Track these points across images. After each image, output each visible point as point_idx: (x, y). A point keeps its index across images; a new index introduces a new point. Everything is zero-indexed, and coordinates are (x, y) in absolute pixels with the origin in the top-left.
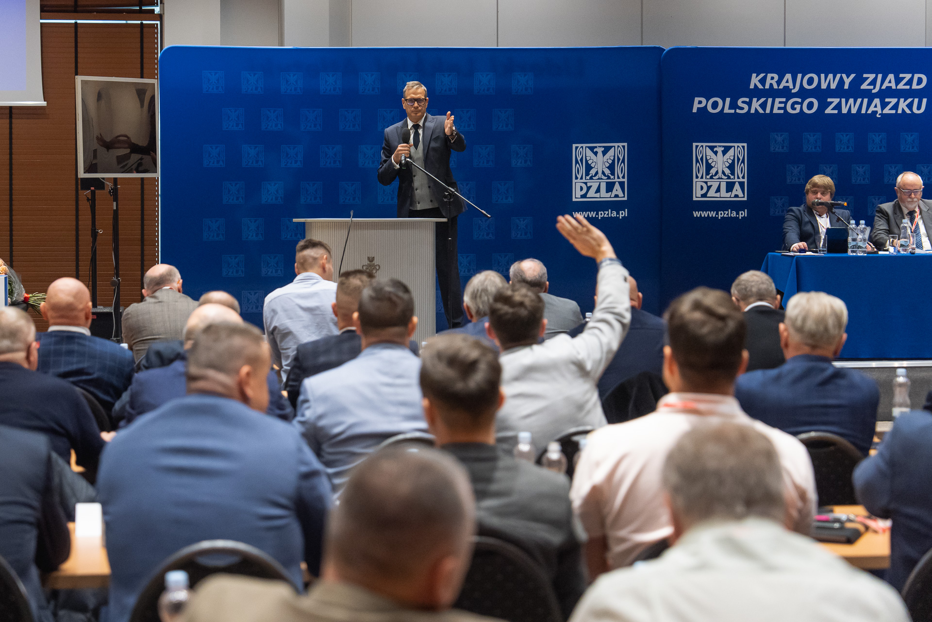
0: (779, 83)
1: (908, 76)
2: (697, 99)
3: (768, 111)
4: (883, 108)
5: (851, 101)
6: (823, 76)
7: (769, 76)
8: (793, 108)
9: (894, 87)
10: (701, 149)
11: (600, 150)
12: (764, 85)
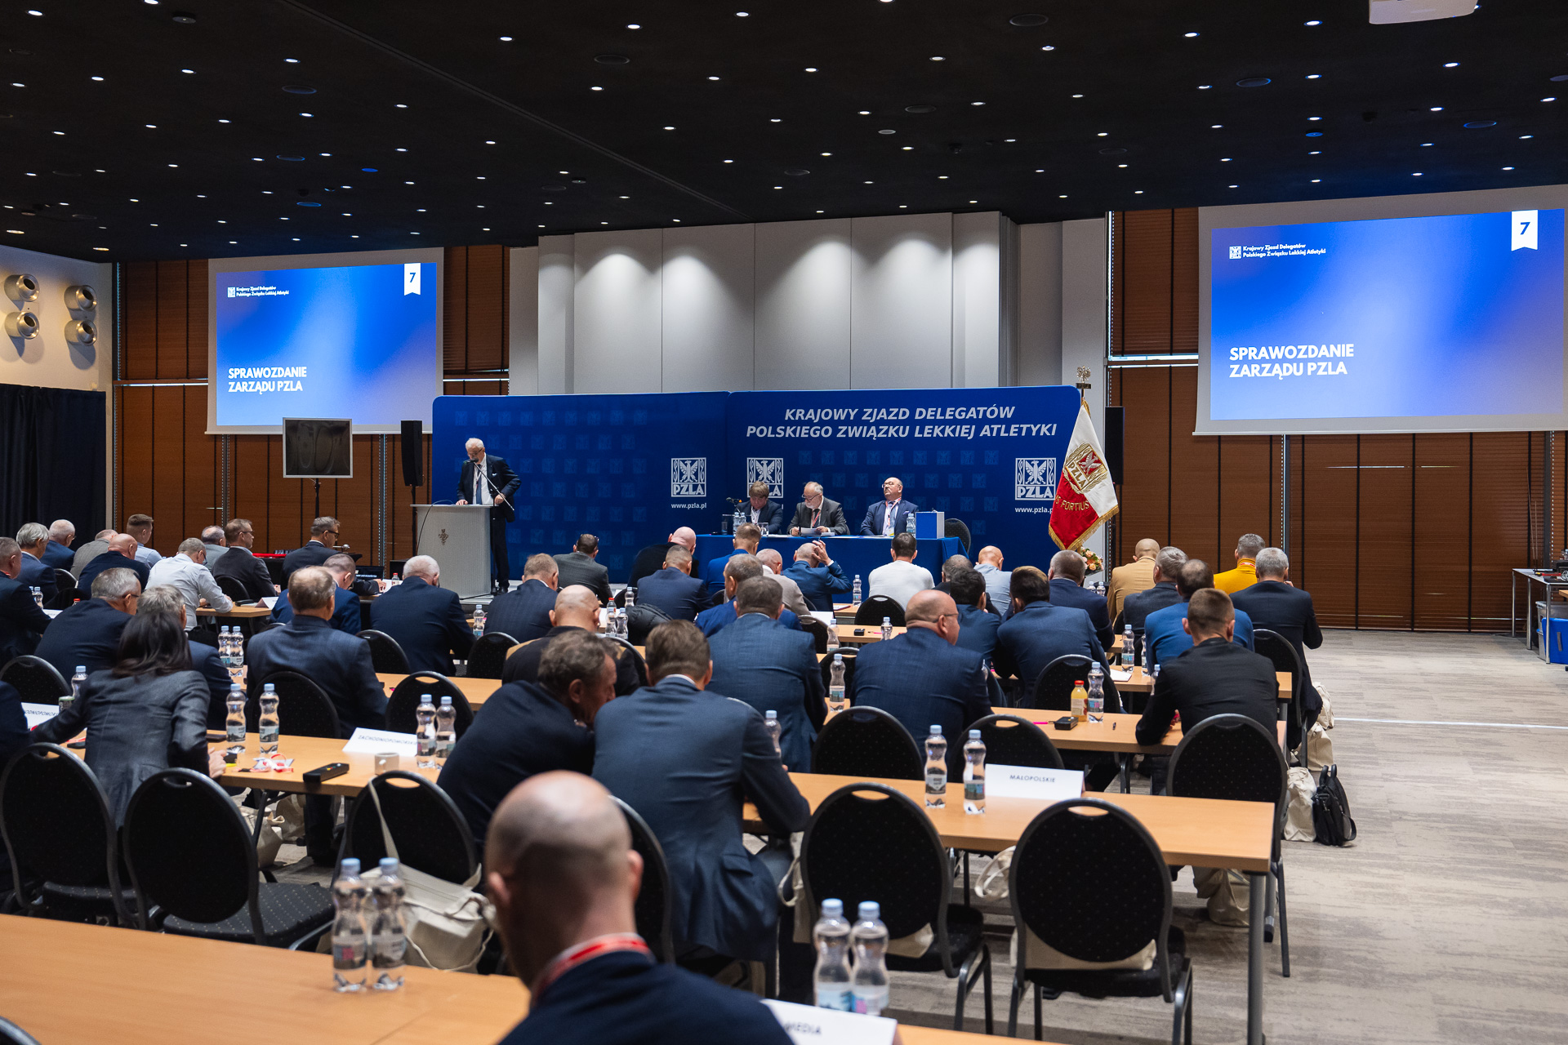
0: (805, 416)
1: (896, 410)
2: (750, 428)
3: (797, 436)
4: (878, 432)
5: (855, 428)
6: (835, 410)
7: (798, 411)
8: (815, 434)
9: (886, 418)
10: (752, 462)
11: (689, 463)
12: (794, 417)
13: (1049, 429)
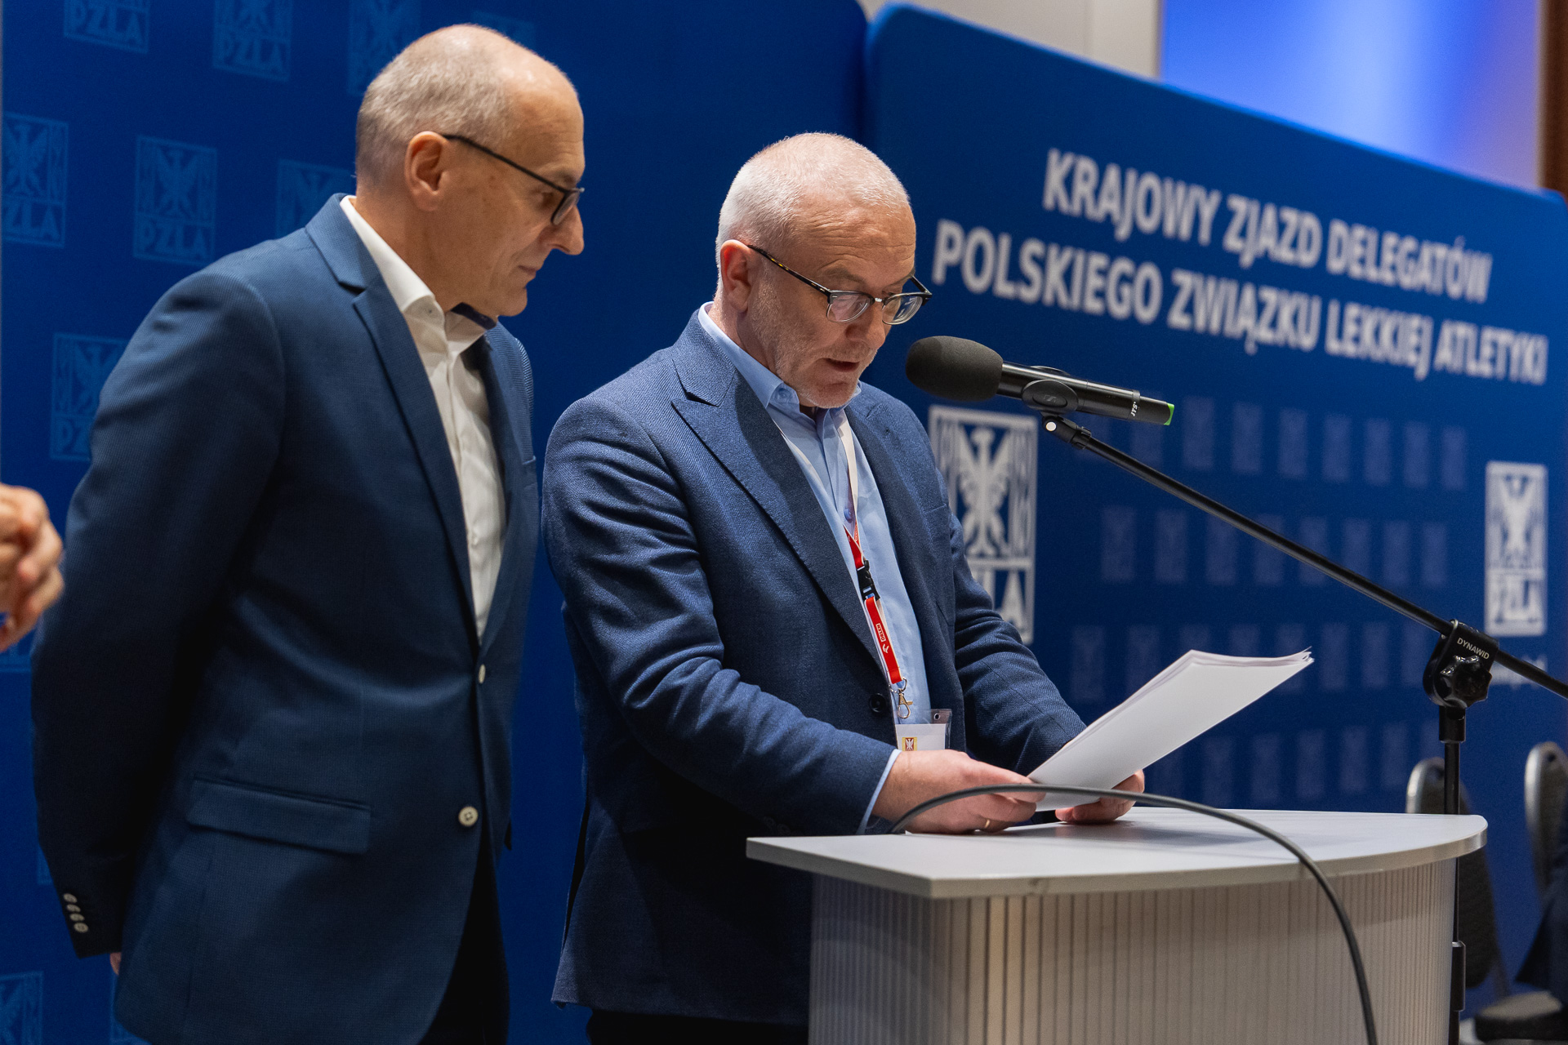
0: (1096, 196)
1: (1294, 220)
2: (945, 231)
3: (1075, 299)
4: (1258, 315)
5: (1211, 286)
7: (1082, 165)
8: (1120, 299)
9: (1272, 252)
12: (1071, 199)
13: (1536, 358)
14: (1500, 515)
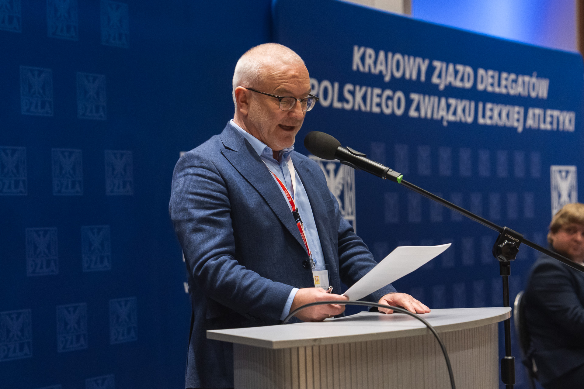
0: (375, 64)
1: (462, 69)
3: (368, 107)
4: (448, 110)
5: (426, 99)
6: (406, 59)
7: (368, 51)
8: (387, 106)
9: (453, 83)
12: (364, 66)
13: (570, 121)
14: (557, 188)
